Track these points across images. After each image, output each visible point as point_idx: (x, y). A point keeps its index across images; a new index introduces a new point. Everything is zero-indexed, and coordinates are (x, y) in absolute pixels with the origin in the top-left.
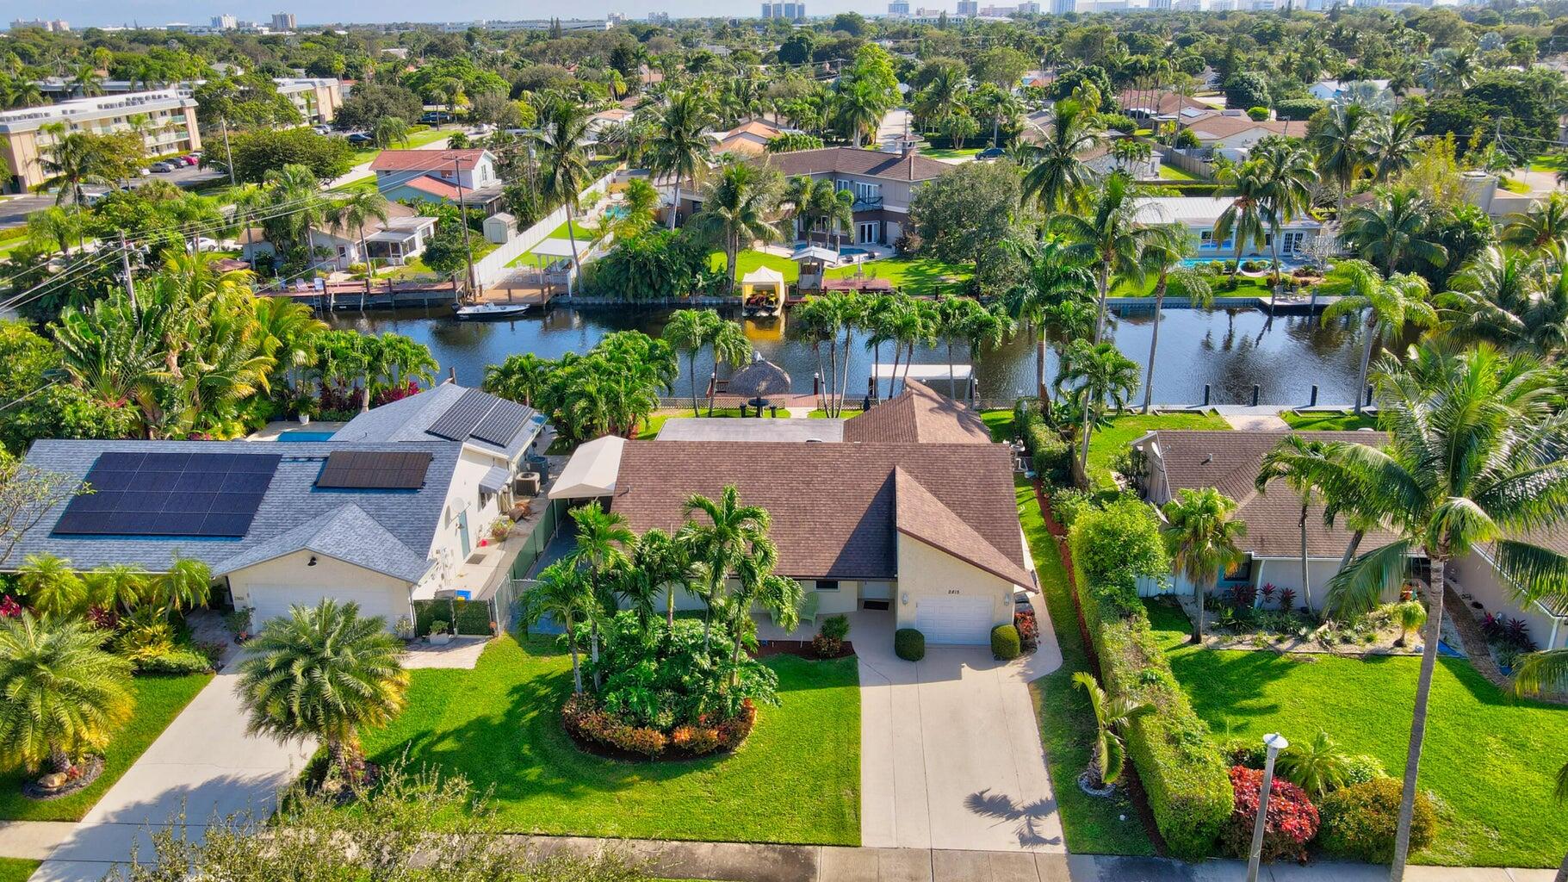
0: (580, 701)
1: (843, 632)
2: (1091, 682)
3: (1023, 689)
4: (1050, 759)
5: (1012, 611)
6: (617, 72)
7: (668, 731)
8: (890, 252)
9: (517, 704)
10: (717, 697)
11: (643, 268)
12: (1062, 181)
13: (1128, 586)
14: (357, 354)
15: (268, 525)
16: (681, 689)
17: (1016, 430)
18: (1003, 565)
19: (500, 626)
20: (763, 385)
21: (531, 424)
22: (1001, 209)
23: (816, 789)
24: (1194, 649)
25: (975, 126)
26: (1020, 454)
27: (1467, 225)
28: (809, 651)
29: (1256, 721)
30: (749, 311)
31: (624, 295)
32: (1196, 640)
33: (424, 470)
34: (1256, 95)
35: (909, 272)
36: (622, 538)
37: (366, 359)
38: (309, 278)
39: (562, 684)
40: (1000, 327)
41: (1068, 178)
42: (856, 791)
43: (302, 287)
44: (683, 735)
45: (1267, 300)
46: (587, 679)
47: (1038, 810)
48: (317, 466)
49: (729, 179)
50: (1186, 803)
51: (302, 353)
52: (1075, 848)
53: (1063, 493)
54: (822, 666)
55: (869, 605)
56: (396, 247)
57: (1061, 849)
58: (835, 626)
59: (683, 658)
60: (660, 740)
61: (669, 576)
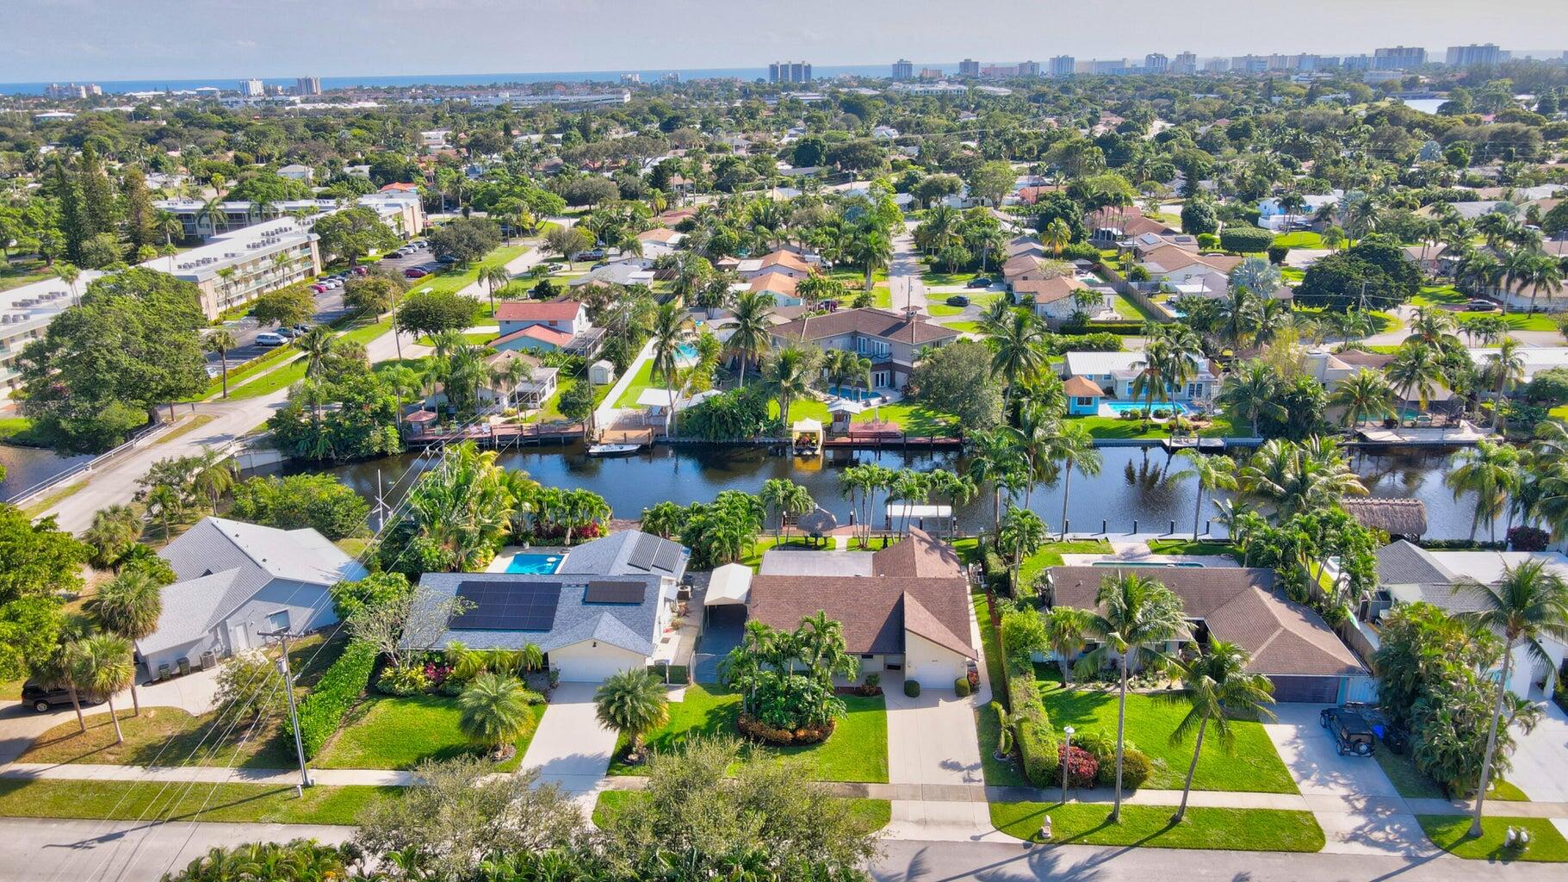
0: (747, 717)
1: (876, 682)
2: (1000, 707)
3: (971, 711)
4: (981, 745)
5: (966, 671)
6: (658, 190)
7: (793, 732)
8: (898, 395)
9: (711, 720)
10: (817, 715)
11: (722, 419)
12: (1020, 365)
13: (1026, 657)
14: (561, 504)
15: (563, 624)
16: (798, 711)
17: (976, 555)
18: (961, 647)
19: (692, 678)
20: (820, 525)
21: (683, 555)
22: (978, 380)
23: (867, 759)
24: (1061, 691)
25: (967, 256)
26: (979, 573)
27: (1303, 391)
28: (859, 692)
29: (1086, 726)
30: (798, 450)
31: (708, 437)
32: (1063, 686)
33: (643, 592)
34: (1206, 220)
35: (912, 415)
36: (770, 636)
37: (568, 508)
38: (478, 423)
39: (732, 709)
40: (968, 491)
41: (1023, 361)
42: (886, 759)
43: (473, 429)
44: (801, 733)
45: (1167, 442)
46: (749, 707)
47: (973, 768)
48: (582, 590)
49: (784, 359)
50: (1037, 761)
51: (527, 504)
52: (988, 783)
53: (1000, 600)
54: (866, 700)
55: (890, 667)
56: (534, 395)
57: (983, 784)
58: (872, 679)
59: (798, 695)
60: (791, 736)
61: (792, 655)
